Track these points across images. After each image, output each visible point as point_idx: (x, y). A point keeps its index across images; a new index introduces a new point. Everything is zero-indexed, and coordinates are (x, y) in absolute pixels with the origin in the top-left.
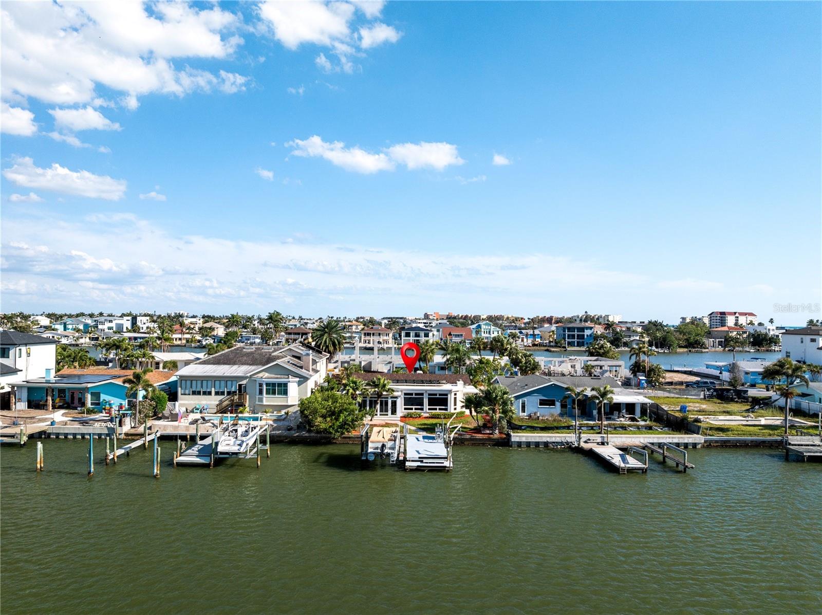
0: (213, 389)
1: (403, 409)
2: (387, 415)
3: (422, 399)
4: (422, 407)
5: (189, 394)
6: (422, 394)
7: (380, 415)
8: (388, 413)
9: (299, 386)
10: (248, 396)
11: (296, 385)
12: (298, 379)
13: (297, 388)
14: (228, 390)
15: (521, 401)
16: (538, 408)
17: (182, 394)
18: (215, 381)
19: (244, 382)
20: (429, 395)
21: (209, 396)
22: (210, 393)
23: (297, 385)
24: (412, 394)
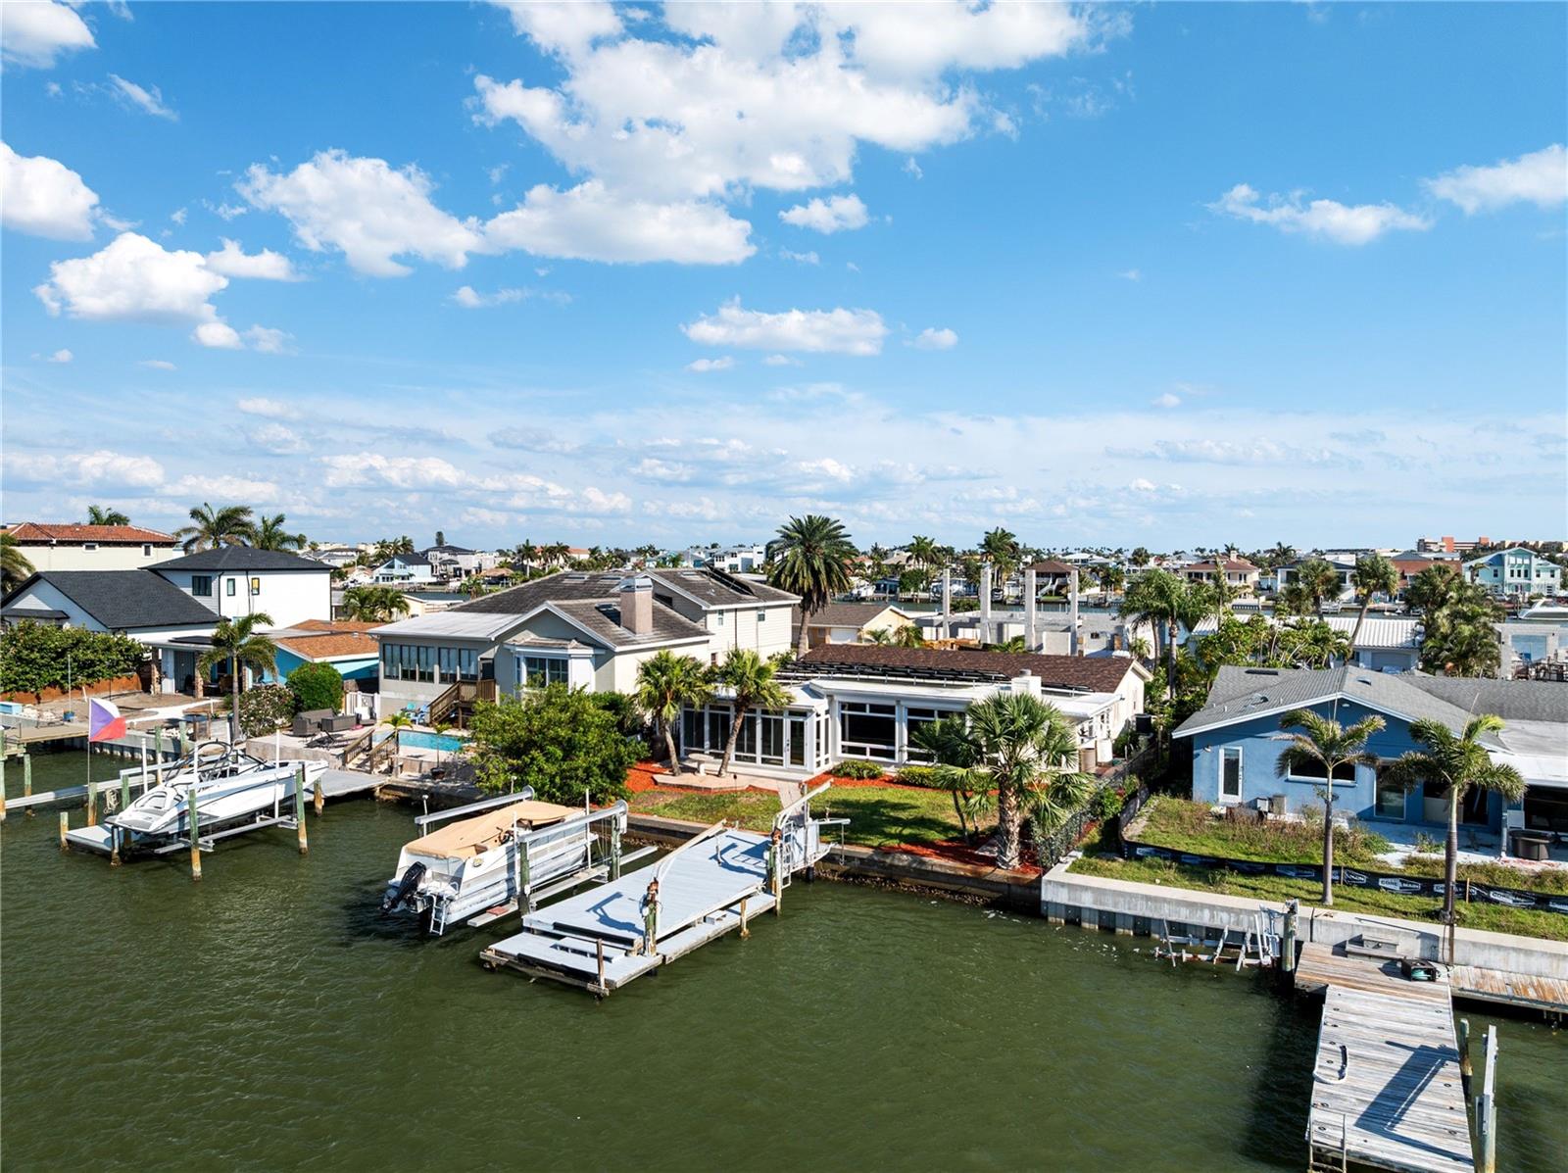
0: (436, 667)
1: (839, 749)
2: (780, 762)
3: (892, 723)
4: (891, 748)
5: (397, 677)
6: (891, 710)
7: (764, 761)
8: (783, 758)
9: (596, 668)
10: (497, 688)
11: (588, 664)
12: (590, 651)
13: (593, 673)
14: (464, 672)
15: (1222, 752)
16: (1287, 781)
17: (386, 677)
18: (439, 649)
19: (490, 654)
20: (911, 711)
21: (430, 684)
22: (431, 678)
23: (592, 667)
24: (861, 707)
